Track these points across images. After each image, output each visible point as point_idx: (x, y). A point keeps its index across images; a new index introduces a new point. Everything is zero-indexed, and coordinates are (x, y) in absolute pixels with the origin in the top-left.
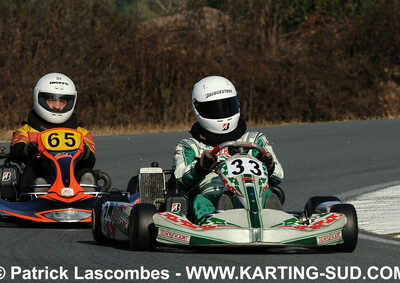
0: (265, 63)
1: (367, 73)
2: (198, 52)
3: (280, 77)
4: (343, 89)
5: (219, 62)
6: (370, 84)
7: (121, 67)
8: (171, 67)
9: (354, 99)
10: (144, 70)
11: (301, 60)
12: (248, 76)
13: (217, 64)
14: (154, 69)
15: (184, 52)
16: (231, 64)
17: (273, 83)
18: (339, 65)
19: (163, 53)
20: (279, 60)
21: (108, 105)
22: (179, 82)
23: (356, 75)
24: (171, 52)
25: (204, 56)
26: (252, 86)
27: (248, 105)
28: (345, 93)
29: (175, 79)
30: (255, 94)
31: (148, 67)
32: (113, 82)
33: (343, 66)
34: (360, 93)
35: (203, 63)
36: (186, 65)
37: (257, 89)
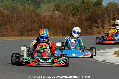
0: (68, 23)
1: (90, 25)
2: (54, 20)
3: (71, 26)
4: (85, 29)
5: (59, 23)
6: (91, 28)
7: (38, 24)
8: (48, 24)
9: (87, 31)
10: (42, 24)
11: (76, 23)
12: (65, 26)
13: (58, 23)
14: (45, 24)
15: (51, 20)
16: (61, 23)
17: (70, 27)
18: (84, 24)
19: (46, 21)
20: (71, 22)
21: (35, 31)
22: (50, 27)
23: (88, 26)
24: (48, 20)
25: (55, 21)
26: (66, 28)
27: (65, 32)
28: (86, 30)
29: (49, 26)
30: (66, 30)
31: (43, 24)
32: (36, 27)
33: (85, 24)
34: (89, 30)
35: (55, 23)
36: (52, 23)
37: (67, 29)
